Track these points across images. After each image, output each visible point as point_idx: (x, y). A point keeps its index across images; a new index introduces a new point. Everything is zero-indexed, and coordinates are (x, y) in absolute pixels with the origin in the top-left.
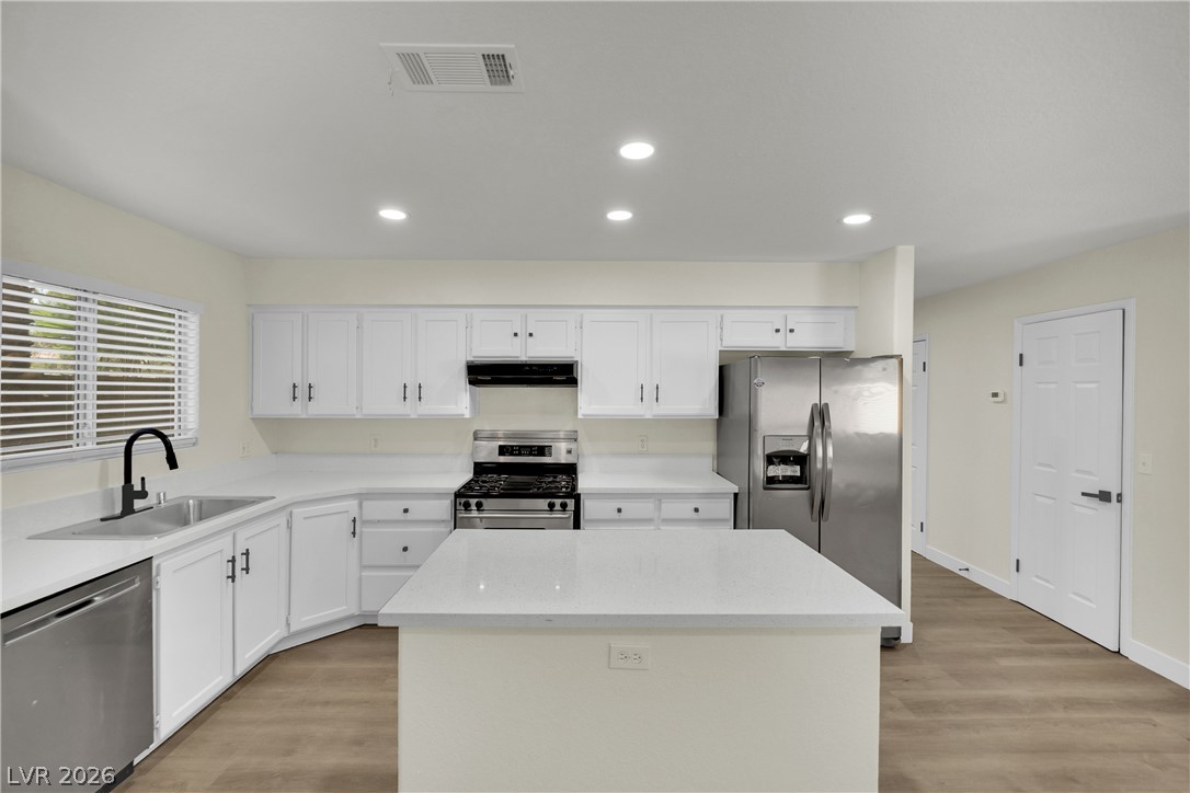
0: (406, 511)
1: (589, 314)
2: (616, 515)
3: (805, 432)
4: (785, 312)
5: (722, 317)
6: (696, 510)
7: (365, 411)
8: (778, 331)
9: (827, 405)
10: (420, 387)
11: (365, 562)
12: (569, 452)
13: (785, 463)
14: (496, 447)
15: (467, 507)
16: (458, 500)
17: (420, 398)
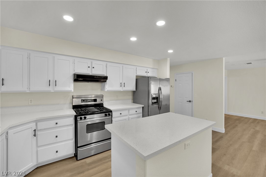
0: (57, 124)
1: (108, 64)
2: (120, 115)
3: (158, 93)
4: (147, 68)
5: (136, 68)
6: (136, 111)
7: (31, 90)
8: (146, 72)
9: (161, 87)
10: (56, 81)
11: (39, 145)
12: (102, 100)
13: (154, 99)
14: (80, 100)
15: (81, 118)
16: (78, 117)
17: (56, 85)
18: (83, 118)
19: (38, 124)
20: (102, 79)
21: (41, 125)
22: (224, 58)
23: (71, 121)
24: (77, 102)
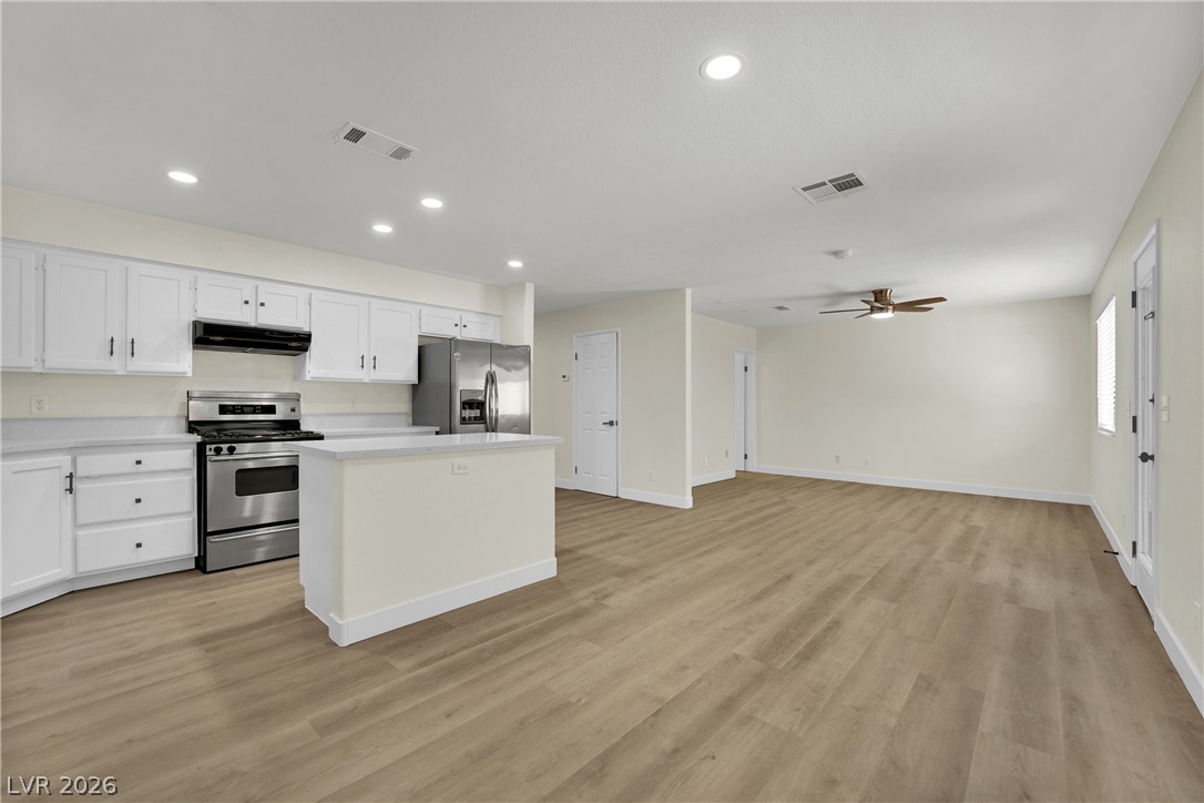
0: (139, 462)
1: (317, 294)
3: (483, 389)
4: (461, 313)
5: (420, 311)
7: (48, 365)
8: (456, 325)
9: (494, 372)
10: (133, 342)
11: (81, 520)
12: (293, 410)
13: (471, 408)
14: (215, 406)
15: (218, 451)
16: (208, 447)
17: (133, 354)
18: (225, 451)
19: (81, 460)
20: (292, 343)
21: (88, 464)
22: (689, 292)
23: (187, 457)
24: (205, 411)
